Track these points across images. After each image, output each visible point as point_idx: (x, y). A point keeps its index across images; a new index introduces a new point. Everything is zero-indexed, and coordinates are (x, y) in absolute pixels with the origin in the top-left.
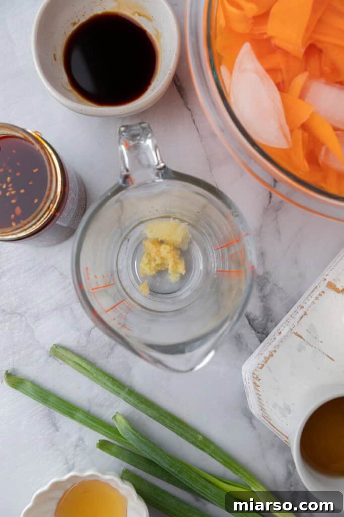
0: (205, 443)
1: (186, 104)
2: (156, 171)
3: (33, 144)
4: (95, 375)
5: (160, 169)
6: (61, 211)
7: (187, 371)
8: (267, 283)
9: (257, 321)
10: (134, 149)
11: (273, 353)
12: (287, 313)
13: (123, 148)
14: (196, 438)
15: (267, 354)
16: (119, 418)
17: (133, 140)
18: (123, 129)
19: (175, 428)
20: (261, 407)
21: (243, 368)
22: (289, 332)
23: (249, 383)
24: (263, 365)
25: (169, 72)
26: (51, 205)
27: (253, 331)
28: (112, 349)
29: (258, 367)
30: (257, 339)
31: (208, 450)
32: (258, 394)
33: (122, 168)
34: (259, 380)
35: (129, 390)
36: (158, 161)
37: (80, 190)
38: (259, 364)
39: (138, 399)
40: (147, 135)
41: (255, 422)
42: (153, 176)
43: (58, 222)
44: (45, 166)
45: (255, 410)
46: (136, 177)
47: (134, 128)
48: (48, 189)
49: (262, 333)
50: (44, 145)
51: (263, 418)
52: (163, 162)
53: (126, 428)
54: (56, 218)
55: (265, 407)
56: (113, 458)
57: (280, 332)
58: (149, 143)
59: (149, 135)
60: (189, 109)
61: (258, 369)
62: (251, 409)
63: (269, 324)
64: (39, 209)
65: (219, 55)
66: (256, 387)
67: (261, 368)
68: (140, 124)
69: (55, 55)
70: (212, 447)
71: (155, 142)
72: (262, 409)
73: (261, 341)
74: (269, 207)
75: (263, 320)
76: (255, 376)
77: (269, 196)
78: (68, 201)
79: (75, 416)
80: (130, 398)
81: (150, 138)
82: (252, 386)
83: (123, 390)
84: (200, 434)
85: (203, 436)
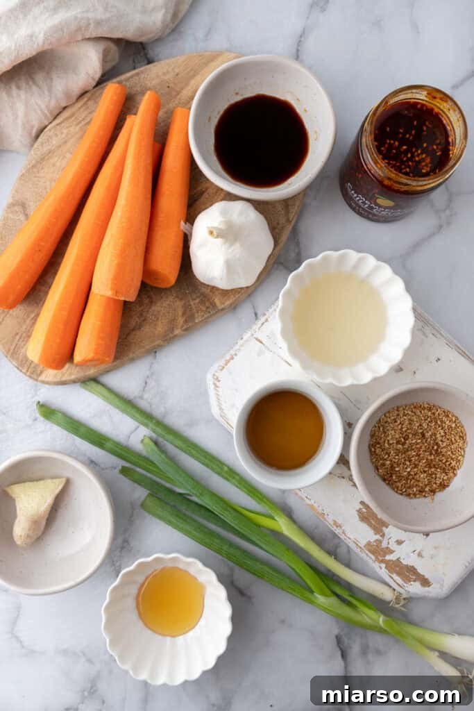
0: (230, 474)
11: (234, 356)
14: (222, 469)
15: (227, 357)
16: (147, 441)
20: (220, 406)
22: (250, 337)
23: (210, 384)
24: (223, 367)
29: (218, 370)
31: (234, 481)
32: (217, 394)
34: (219, 381)
38: (220, 367)
55: (223, 407)
66: (216, 388)
67: (221, 370)
72: (221, 409)
76: (216, 378)
82: (213, 387)
85: (228, 467)
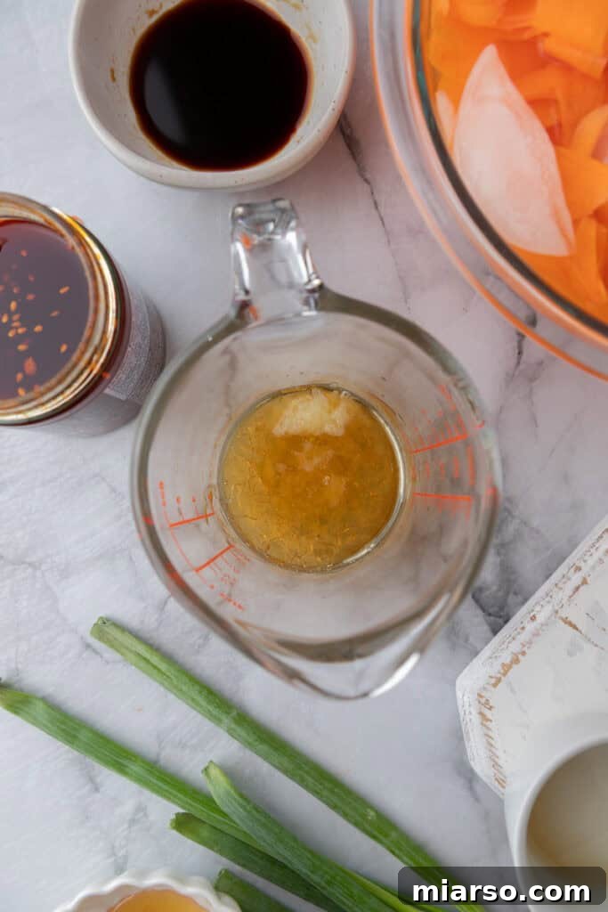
0: (381, 826)
1: (361, 171)
2: (305, 295)
3: (62, 236)
4: (175, 681)
5: (312, 291)
6: (114, 368)
7: (356, 698)
8: (510, 519)
9: (487, 593)
10: (262, 249)
11: (520, 656)
12: (548, 577)
13: (239, 247)
14: (364, 816)
15: (506, 657)
16: (214, 772)
17: (259, 234)
18: (240, 210)
19: (325, 793)
20: (494, 761)
21: (458, 682)
22: (551, 615)
23: (470, 713)
24: (499, 680)
25: (332, 105)
26: (95, 358)
27: (479, 612)
28: (206, 638)
29: (488, 684)
30: (486, 628)
31: (384, 840)
32: (487, 735)
33: (237, 287)
34: (490, 708)
35: (238, 714)
36: (309, 276)
37: (153, 331)
38: (491, 677)
39: (254, 733)
40: (289, 223)
41: (478, 788)
42: (299, 306)
43: (107, 391)
44: (85, 279)
45: (480, 766)
46: (265, 306)
47: (262, 209)
48: (89, 324)
49: (498, 617)
50: (83, 238)
51: (497, 783)
52: (318, 277)
53: (228, 793)
54: (104, 384)
55: (501, 762)
56: (201, 848)
57: (534, 616)
58: (292, 238)
59: (293, 224)
60: (366, 181)
61: (489, 687)
62: (472, 763)
63: (511, 599)
64: (69, 365)
65: (433, 69)
66: (484, 722)
67: (495, 685)
68: (274, 201)
69: (112, 71)
70: (394, 834)
71: (304, 237)
72: (496, 765)
73: (495, 632)
74: (517, 373)
75: (499, 590)
76: (483, 701)
77: (517, 351)
78: (129, 349)
79: (127, 770)
80: (239, 730)
81: (292, 229)
82: (476, 719)
83: (228, 713)
84: (372, 808)
85: (376, 812)
